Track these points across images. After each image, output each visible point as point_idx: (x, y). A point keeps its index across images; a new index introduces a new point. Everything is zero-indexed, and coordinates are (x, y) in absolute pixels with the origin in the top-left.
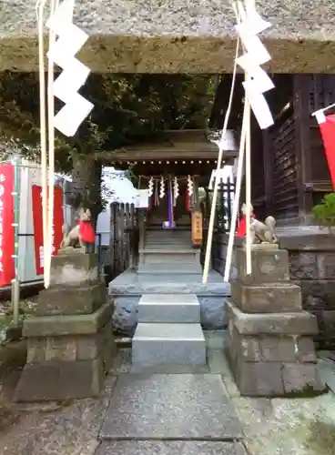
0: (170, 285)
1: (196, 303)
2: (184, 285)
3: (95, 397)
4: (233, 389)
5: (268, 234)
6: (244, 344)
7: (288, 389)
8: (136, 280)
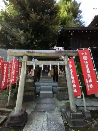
0: (47, 84)
1: (52, 87)
2: (49, 84)
3: (34, 101)
4: (56, 100)
5: (63, 74)
6: (58, 92)
7: (65, 99)
8: (39, 83)
